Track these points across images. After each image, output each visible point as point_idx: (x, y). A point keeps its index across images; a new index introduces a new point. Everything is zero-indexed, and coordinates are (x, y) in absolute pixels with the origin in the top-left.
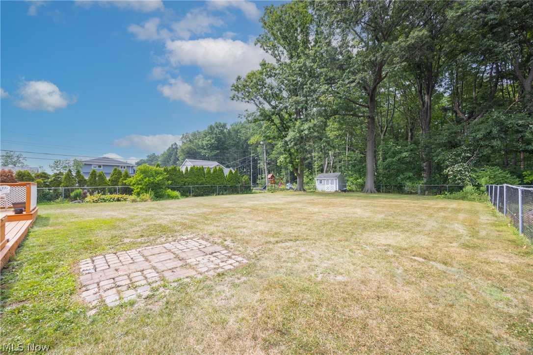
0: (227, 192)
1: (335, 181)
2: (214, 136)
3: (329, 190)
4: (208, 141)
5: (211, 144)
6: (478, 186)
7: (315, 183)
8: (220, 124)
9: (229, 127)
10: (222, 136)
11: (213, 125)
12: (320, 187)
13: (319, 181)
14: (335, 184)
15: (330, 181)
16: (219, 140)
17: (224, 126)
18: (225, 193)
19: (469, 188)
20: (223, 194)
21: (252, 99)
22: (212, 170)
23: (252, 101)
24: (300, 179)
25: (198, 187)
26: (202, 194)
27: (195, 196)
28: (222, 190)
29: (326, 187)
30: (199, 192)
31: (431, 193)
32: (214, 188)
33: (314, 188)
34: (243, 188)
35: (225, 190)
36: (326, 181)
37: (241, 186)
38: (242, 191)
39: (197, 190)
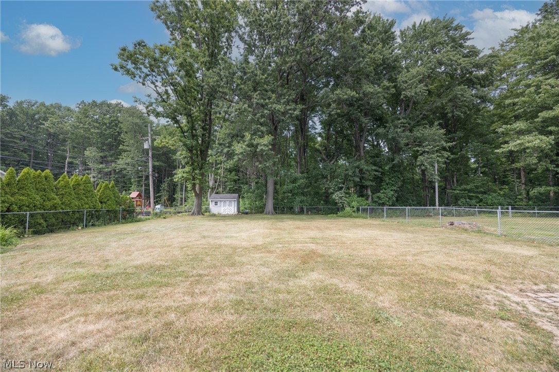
0: (101, 221)
1: (233, 203)
3: (226, 213)
6: (352, 207)
7: (209, 205)
12: (214, 209)
13: (214, 203)
14: (233, 206)
15: (228, 203)
18: (97, 223)
19: (348, 209)
20: (92, 225)
21: (153, 83)
22: (72, 181)
23: (153, 86)
24: (199, 200)
25: (42, 215)
26: (51, 229)
27: (37, 233)
28: (92, 218)
29: (222, 208)
30: (45, 224)
31: (312, 213)
32: (77, 215)
33: (208, 210)
34: (125, 213)
35: (98, 219)
36: (222, 203)
37: (124, 210)
38: (124, 218)
39: (42, 221)
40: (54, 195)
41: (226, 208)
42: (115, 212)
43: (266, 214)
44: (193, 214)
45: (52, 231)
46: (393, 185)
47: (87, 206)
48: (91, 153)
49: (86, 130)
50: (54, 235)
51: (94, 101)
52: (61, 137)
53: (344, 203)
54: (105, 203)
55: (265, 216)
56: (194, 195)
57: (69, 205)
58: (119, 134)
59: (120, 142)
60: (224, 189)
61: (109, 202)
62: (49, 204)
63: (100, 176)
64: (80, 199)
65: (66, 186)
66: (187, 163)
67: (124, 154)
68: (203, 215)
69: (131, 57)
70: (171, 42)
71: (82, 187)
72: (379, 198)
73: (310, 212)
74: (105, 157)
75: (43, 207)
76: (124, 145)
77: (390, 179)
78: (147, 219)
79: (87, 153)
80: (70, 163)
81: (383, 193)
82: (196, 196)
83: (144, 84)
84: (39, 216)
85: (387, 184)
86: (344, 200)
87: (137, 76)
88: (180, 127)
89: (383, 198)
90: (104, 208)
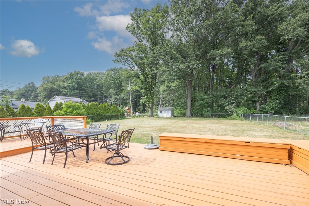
0: (113, 118)
1: (169, 111)
2: (75, 80)
3: (166, 116)
4: (69, 84)
5: (73, 86)
6: (238, 114)
7: (158, 113)
8: (79, 72)
9: (85, 75)
10: (81, 81)
11: (73, 73)
12: (160, 114)
13: (160, 112)
14: (169, 113)
15: (166, 112)
16: (78, 83)
17: (82, 74)
18: (112, 119)
20: (110, 120)
21: (128, 64)
22: (103, 105)
23: (128, 65)
24: (151, 111)
25: (96, 116)
26: (99, 120)
27: (96, 121)
28: (110, 117)
29: (164, 114)
30: (97, 119)
31: (215, 117)
32: (106, 116)
33: (157, 115)
34: (121, 116)
35: (112, 117)
36: (164, 112)
37: (120, 115)
38: (121, 118)
39: (96, 118)
40: (99, 110)
41: (166, 114)
42: (117, 115)
43: (186, 117)
44: (149, 117)
45: (99, 121)
46: (277, 99)
47: (108, 113)
48: (112, 91)
49: (109, 82)
50: (100, 122)
51: (111, 69)
52: (101, 85)
53: (233, 111)
54: (114, 112)
55: (186, 118)
56: (149, 108)
57: (103, 113)
58: (121, 82)
59: (122, 86)
60: (169, 105)
61: (115, 112)
62: (98, 113)
63: (115, 100)
64: (106, 111)
65: (102, 107)
66: (145, 95)
67: (124, 91)
68: (154, 117)
69: (119, 56)
70: (134, 44)
71: (106, 107)
72: (264, 108)
73: (214, 117)
74: (117, 92)
75: (96, 114)
76: (123, 87)
77: (275, 96)
78: (129, 118)
79: (110, 91)
80: (105, 96)
81: (268, 105)
82: (150, 108)
83: (125, 65)
84: (96, 117)
85: (273, 99)
86: (233, 110)
87: (122, 62)
88: (140, 80)
89: (267, 108)
90: (114, 114)
